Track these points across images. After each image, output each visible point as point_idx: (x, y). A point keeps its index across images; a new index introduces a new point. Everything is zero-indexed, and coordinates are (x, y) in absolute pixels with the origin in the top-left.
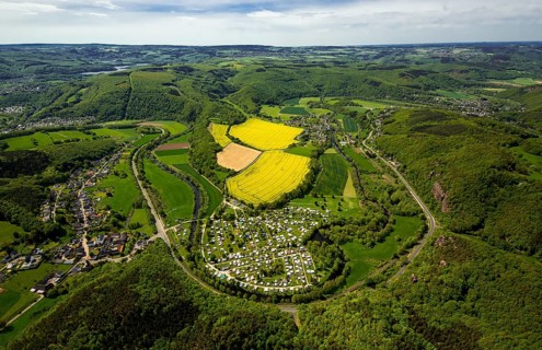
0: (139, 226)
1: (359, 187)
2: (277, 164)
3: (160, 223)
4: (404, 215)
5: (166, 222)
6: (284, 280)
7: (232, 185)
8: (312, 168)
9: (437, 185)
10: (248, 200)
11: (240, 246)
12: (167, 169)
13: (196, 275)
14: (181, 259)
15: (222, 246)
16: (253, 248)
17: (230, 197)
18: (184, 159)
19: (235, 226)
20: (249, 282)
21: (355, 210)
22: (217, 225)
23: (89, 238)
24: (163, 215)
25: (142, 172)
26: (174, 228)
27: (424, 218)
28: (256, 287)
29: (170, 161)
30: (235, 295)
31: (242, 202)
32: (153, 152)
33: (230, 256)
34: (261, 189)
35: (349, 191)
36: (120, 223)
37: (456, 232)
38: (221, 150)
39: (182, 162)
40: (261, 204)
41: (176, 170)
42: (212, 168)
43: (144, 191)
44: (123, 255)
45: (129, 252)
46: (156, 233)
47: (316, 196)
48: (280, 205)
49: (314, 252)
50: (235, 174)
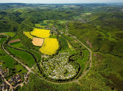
0: (21, 71)
1: (71, 44)
2: (50, 42)
3: (27, 68)
4: (84, 50)
5: (29, 67)
6: (70, 74)
7: (41, 50)
10: (49, 54)
11: (54, 68)
12: (18, 49)
13: (48, 80)
14: (41, 77)
15: (50, 69)
16: (57, 68)
17: (43, 54)
18: (21, 45)
19: (49, 62)
21: (74, 51)
22: (44, 64)
23: (7, 80)
24: (27, 65)
25: (10, 52)
26: (33, 68)
28: (64, 78)
29: (17, 46)
30: (61, 82)
31: (47, 55)
32: (8, 44)
33: (53, 71)
34: (50, 50)
35: (70, 46)
36: (14, 71)
37: (95, 52)
38: (32, 40)
39: (21, 46)
40: (53, 55)
41: (21, 49)
42: (33, 46)
43: (14, 58)
44: (23, 82)
45: (24, 80)
46: (28, 71)
47: (63, 49)
48: (57, 54)
49: (72, 65)
50: (40, 47)
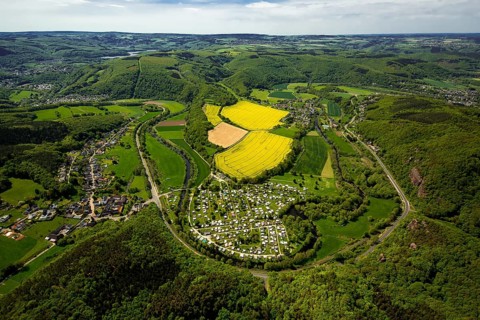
0: (137, 191)
1: (337, 168)
2: (262, 143)
3: (155, 190)
4: (379, 197)
5: (160, 189)
6: (259, 248)
7: (220, 160)
8: (294, 149)
9: (414, 171)
10: (233, 174)
11: (222, 215)
12: (165, 143)
13: (182, 237)
14: (170, 222)
15: (206, 213)
16: (233, 217)
17: (217, 170)
18: (180, 135)
19: (219, 197)
20: (227, 247)
21: (331, 189)
22: (203, 195)
23: (95, 198)
24: (158, 183)
25: (144, 144)
26: (166, 195)
27: (399, 202)
28: (233, 252)
29: (168, 136)
30: (214, 257)
31: (227, 176)
32: (154, 127)
33: (213, 223)
34: (244, 164)
35: (328, 172)
36: (122, 187)
38: (212, 128)
39: (178, 138)
40: (243, 179)
41: (173, 144)
42: (203, 144)
43: (144, 161)
44: (122, 215)
45: (127, 213)
46: (151, 198)
47: (295, 174)
48: (261, 180)
49: (288, 225)
50: (223, 150)
